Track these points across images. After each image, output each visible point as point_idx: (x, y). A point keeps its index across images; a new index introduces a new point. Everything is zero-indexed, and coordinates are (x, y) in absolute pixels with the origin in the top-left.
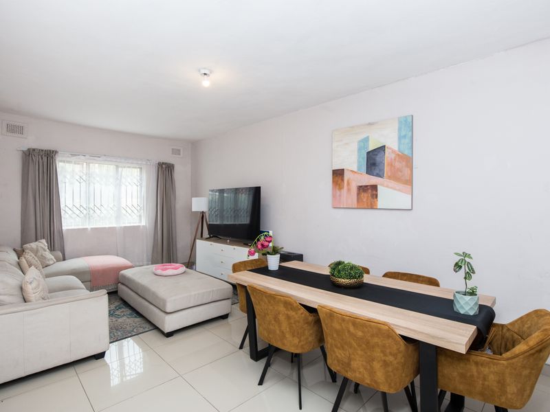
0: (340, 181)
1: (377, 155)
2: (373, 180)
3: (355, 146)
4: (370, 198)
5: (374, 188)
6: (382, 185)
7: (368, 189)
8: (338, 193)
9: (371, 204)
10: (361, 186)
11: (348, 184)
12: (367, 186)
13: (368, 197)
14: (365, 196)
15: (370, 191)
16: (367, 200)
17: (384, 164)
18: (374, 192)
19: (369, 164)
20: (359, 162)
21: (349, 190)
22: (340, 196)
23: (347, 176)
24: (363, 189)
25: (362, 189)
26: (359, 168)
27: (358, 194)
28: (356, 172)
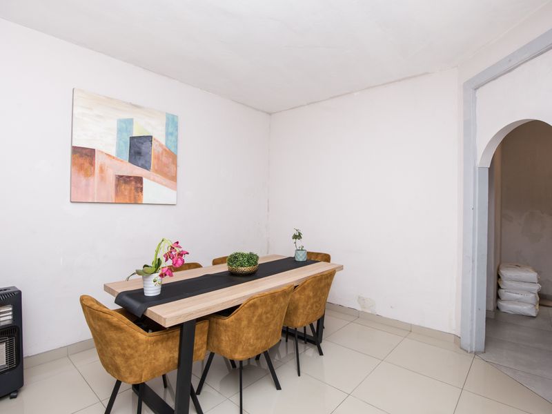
0: (87, 165)
1: (142, 144)
2: (136, 171)
3: (114, 125)
4: (133, 191)
5: (139, 180)
6: (149, 178)
7: (131, 181)
8: (83, 181)
9: (135, 198)
10: (122, 176)
11: (102, 170)
12: (131, 177)
13: (131, 190)
14: (127, 189)
15: (133, 183)
16: (130, 193)
17: (151, 155)
18: (139, 185)
19: (132, 151)
20: (118, 145)
21: (103, 179)
22: (87, 185)
23: (99, 160)
24: (124, 180)
25: (122, 180)
26: (119, 153)
27: (117, 186)
28: (114, 158)
